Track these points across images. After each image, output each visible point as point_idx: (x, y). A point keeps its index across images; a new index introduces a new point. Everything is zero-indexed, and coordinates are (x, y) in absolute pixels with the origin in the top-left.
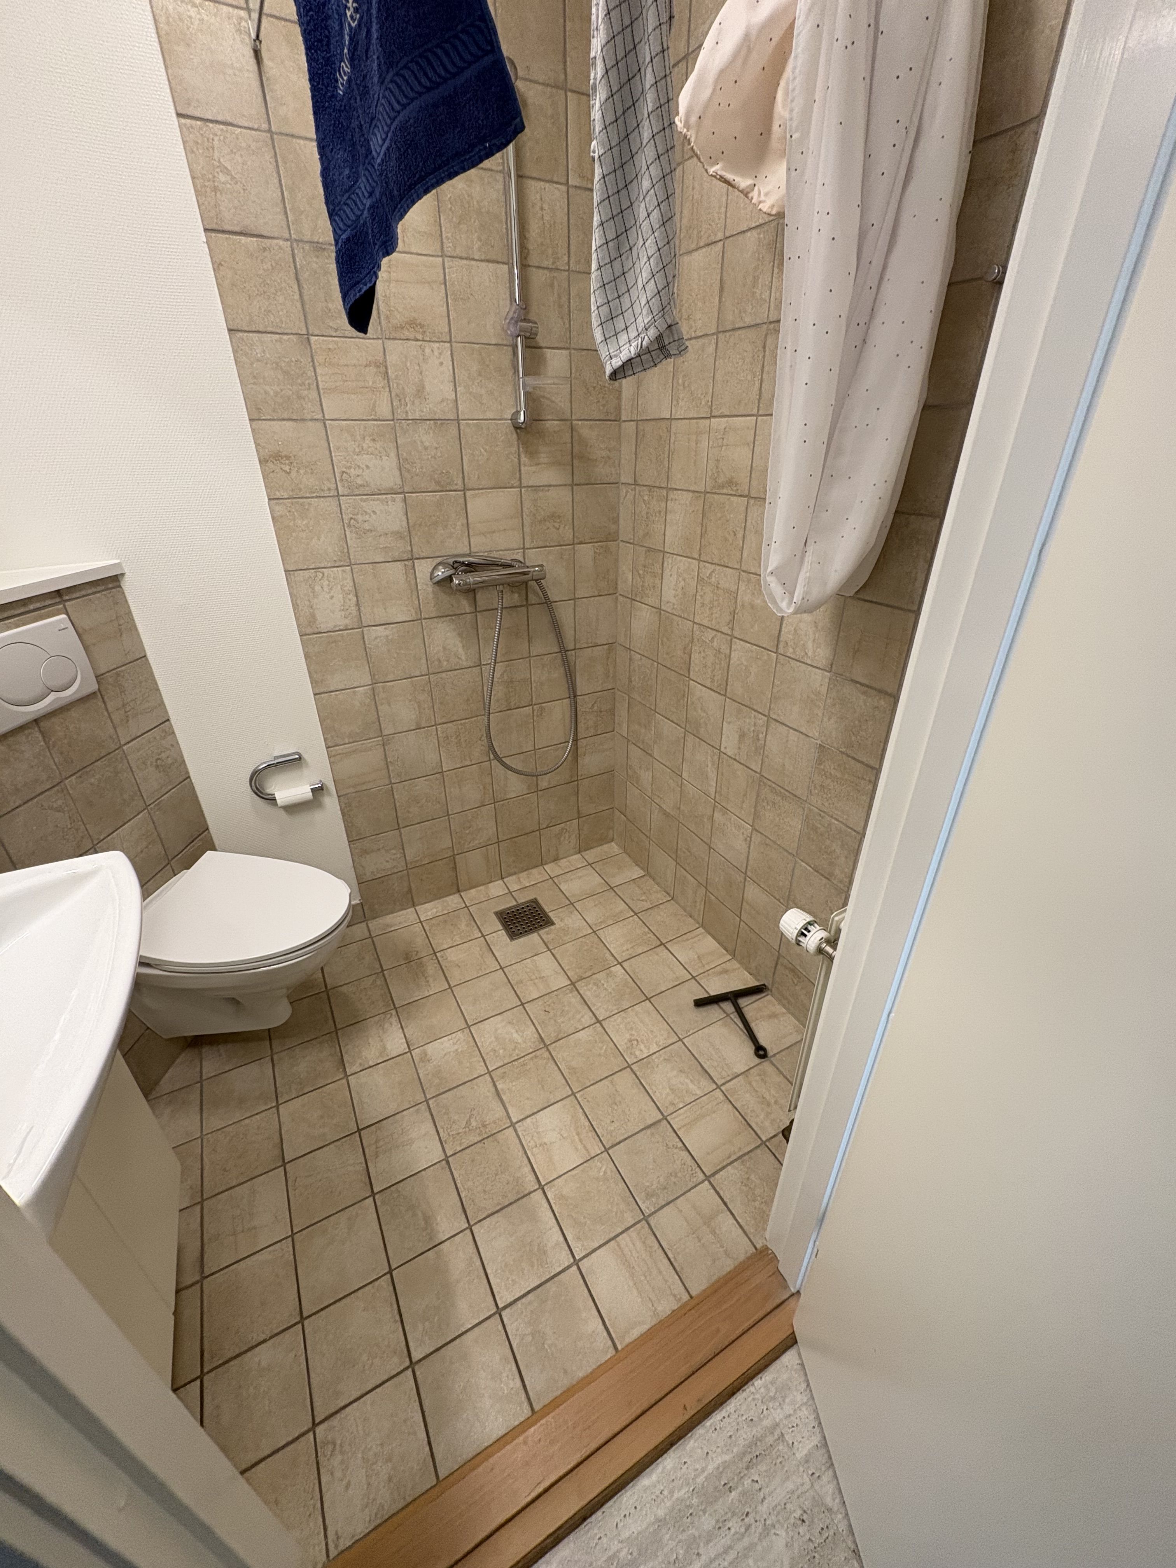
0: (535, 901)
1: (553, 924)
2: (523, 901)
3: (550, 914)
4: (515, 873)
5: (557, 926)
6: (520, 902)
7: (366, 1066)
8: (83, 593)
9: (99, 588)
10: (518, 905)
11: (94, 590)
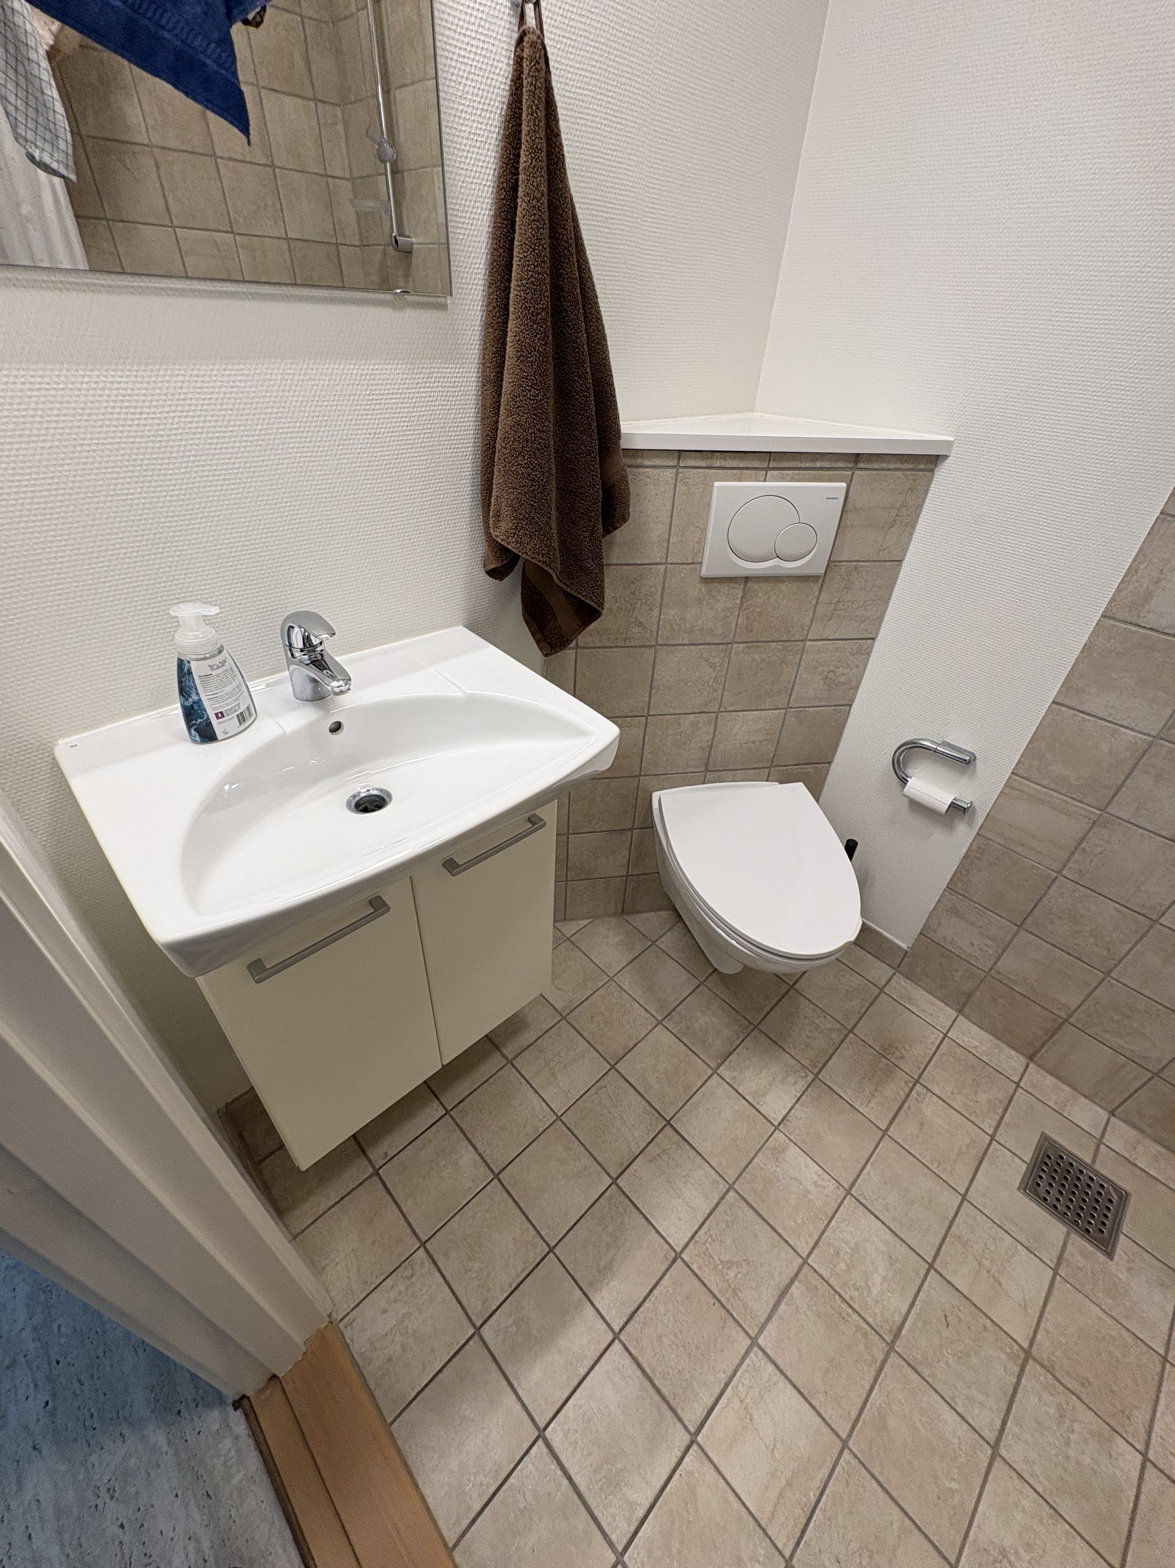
0: (1124, 1197)
1: (1110, 1255)
2: (1104, 1172)
3: (1122, 1238)
4: (1142, 1131)
5: (1112, 1266)
6: (1097, 1167)
7: (735, 1087)
8: (884, 465)
9: (906, 466)
10: (1091, 1168)
11: (899, 466)
